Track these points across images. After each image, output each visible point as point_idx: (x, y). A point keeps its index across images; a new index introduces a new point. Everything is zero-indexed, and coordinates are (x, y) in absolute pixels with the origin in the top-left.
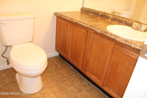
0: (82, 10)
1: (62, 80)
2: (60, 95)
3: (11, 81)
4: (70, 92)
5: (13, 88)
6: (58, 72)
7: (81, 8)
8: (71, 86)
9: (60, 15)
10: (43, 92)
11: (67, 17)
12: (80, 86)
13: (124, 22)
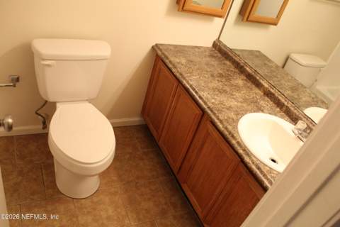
0: (215, 45)
1: (137, 183)
2: (124, 213)
3: (43, 163)
4: (144, 212)
5: (45, 178)
6: (134, 164)
7: (214, 42)
8: (149, 199)
10: (95, 199)
11: (175, 67)
12: (166, 204)
13: (284, 108)
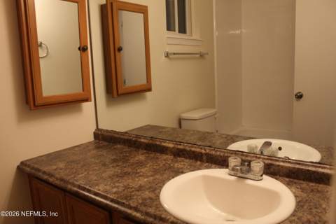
7: (94, 133)
9: (33, 171)
11: (51, 175)
13: (204, 158)
